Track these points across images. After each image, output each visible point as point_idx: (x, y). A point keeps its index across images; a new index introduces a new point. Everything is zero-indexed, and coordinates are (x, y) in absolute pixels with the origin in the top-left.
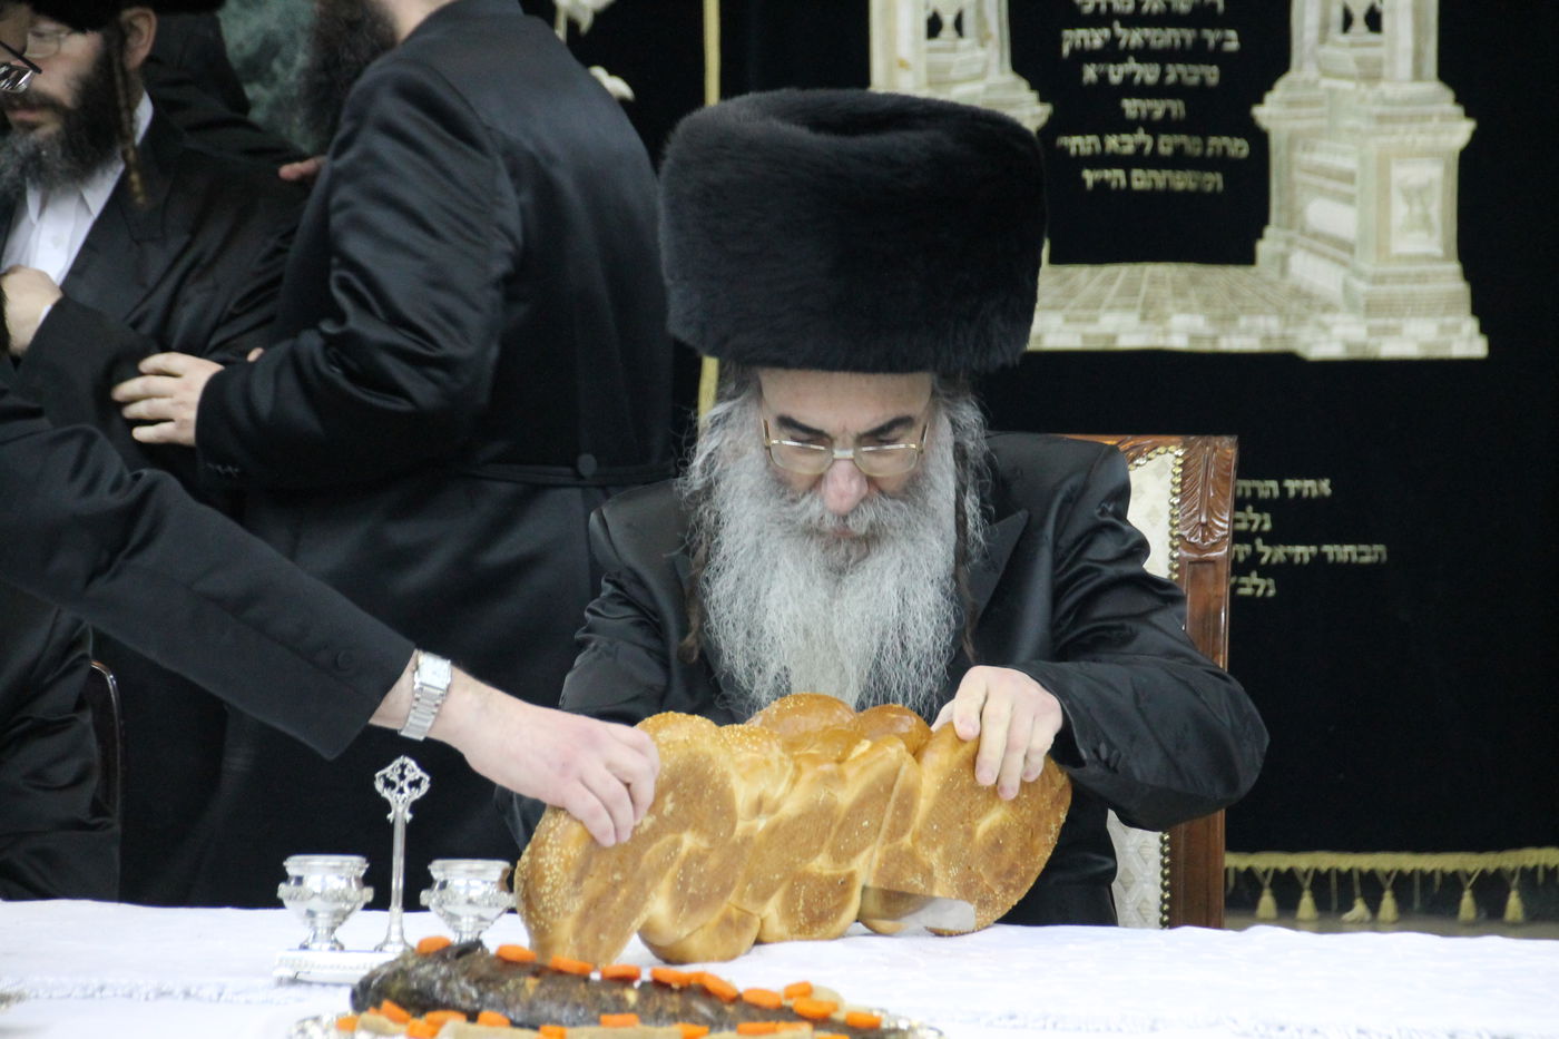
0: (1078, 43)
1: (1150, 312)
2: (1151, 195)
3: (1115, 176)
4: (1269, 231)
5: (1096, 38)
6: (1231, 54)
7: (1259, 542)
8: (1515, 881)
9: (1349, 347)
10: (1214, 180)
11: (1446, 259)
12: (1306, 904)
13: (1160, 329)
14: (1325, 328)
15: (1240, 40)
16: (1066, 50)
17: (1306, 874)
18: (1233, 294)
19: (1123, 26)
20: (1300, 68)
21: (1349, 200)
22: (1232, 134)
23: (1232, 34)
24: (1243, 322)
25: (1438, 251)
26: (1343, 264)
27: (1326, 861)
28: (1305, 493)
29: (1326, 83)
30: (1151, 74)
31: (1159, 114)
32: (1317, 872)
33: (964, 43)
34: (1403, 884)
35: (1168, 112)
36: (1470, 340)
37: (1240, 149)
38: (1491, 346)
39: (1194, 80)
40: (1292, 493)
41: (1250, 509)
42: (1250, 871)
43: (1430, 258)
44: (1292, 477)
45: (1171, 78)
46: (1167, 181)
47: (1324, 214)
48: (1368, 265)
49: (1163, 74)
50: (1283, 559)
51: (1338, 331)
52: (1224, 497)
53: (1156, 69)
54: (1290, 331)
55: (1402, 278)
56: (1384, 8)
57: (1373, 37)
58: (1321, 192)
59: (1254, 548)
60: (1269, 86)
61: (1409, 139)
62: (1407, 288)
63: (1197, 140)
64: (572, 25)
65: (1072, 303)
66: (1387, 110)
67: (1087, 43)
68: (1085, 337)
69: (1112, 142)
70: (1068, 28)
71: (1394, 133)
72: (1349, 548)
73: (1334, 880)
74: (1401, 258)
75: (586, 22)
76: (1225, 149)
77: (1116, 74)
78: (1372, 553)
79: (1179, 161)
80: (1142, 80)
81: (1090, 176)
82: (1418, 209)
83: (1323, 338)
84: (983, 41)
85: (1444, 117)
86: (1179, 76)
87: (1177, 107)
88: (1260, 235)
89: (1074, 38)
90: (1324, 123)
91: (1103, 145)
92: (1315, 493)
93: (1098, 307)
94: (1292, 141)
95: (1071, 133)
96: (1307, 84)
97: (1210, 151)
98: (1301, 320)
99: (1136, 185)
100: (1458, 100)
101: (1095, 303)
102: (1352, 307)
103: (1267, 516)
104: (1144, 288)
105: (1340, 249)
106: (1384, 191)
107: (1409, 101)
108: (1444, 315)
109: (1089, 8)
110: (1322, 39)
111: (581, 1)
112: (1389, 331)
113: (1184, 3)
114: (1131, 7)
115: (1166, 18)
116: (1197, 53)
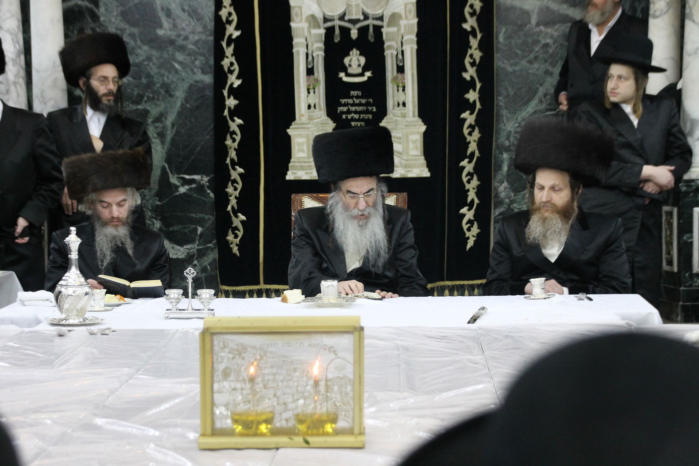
5: (345, 109)
6: (374, 112)
8: (436, 288)
9: (401, 175)
11: (421, 156)
15: (376, 108)
16: (339, 111)
19: (351, 106)
20: (389, 114)
21: (400, 143)
23: (374, 108)
25: (420, 154)
26: (400, 157)
29: (394, 118)
30: (357, 117)
31: (359, 125)
33: (316, 110)
35: (361, 125)
36: (426, 173)
38: (431, 174)
39: (367, 118)
43: (418, 156)
45: (361, 117)
48: (405, 157)
49: (360, 116)
51: (399, 171)
53: (358, 115)
55: (412, 160)
56: (406, 102)
57: (404, 108)
60: (383, 119)
61: (412, 130)
62: (413, 162)
64: (229, 108)
66: (408, 124)
67: (343, 111)
70: (339, 107)
71: (409, 129)
74: (411, 155)
75: (232, 107)
77: (349, 117)
80: (355, 118)
82: (415, 145)
84: (320, 110)
85: (420, 125)
86: (363, 117)
89: (340, 109)
90: (394, 127)
96: (390, 118)
100: (423, 121)
102: (402, 166)
105: (399, 154)
106: (408, 141)
107: (412, 122)
108: (422, 167)
109: (343, 103)
110: (394, 108)
111: (231, 102)
112: (410, 171)
113: (363, 101)
114: (352, 102)
115: (360, 105)
116: (367, 112)
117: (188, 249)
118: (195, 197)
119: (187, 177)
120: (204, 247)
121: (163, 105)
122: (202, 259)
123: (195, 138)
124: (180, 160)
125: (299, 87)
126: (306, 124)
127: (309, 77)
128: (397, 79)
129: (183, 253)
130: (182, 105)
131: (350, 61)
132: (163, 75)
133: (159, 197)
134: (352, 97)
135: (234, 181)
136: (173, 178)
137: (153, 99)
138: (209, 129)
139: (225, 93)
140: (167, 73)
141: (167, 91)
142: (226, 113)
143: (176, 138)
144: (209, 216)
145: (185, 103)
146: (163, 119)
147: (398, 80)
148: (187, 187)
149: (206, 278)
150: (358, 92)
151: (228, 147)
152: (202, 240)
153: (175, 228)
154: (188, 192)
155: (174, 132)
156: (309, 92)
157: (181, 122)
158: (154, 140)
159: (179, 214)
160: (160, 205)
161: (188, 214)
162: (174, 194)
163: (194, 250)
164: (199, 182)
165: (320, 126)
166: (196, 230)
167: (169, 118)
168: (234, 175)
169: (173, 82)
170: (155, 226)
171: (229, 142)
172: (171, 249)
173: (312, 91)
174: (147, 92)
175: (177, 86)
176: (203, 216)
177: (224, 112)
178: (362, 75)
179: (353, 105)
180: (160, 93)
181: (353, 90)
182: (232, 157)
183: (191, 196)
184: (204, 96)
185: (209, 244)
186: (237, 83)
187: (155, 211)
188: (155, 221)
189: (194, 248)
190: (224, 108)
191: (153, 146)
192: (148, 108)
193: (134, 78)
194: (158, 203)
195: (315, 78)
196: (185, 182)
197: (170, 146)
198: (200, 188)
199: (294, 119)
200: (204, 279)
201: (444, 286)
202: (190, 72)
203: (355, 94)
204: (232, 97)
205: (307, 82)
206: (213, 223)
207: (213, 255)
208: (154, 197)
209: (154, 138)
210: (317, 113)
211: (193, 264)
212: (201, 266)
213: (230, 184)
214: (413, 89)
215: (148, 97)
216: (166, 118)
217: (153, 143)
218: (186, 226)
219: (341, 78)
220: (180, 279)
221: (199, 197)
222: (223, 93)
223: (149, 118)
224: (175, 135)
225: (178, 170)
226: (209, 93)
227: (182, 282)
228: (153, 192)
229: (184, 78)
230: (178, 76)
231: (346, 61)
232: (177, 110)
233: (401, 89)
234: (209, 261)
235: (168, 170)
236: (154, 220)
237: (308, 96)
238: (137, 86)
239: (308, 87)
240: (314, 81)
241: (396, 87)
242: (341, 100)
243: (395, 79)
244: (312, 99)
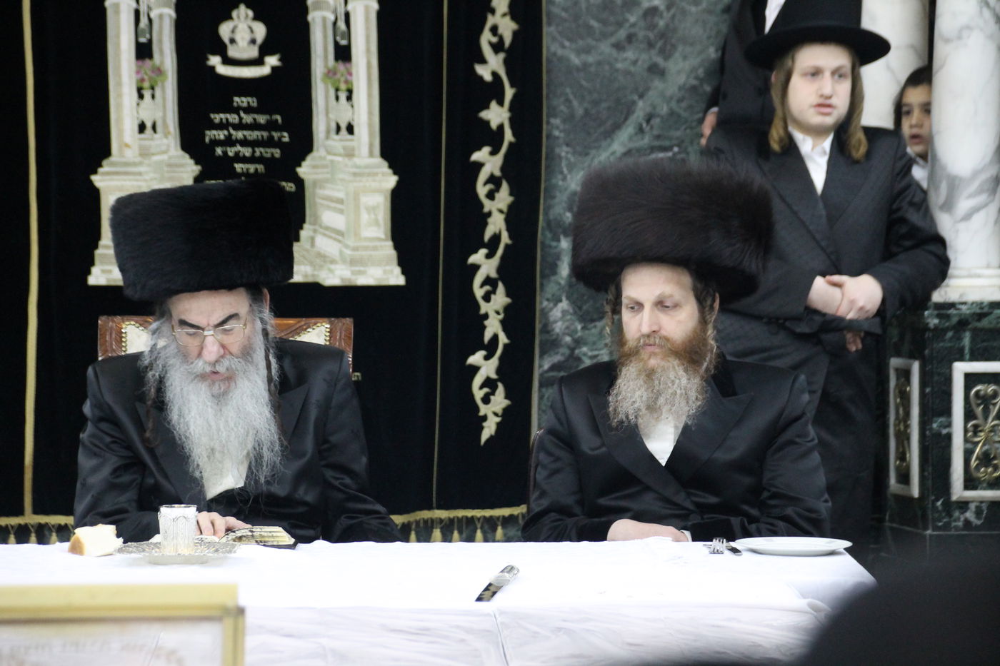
0: (213, 137)
4: (306, 226)
5: (221, 135)
6: (285, 143)
8: (413, 527)
9: (342, 279)
11: (386, 240)
14: (331, 271)
15: (289, 137)
19: (234, 129)
20: (318, 150)
21: (341, 212)
22: (288, 180)
23: (286, 134)
25: (383, 236)
26: (339, 241)
29: (330, 157)
30: (248, 152)
31: (252, 171)
33: (156, 136)
35: (256, 169)
36: (397, 277)
37: (292, 187)
38: (407, 281)
39: (269, 155)
43: (379, 239)
45: (258, 154)
47: (330, 218)
48: (351, 242)
49: (254, 152)
51: (338, 272)
52: (349, 346)
53: (250, 150)
54: (316, 273)
55: (366, 248)
56: (355, 123)
57: (350, 137)
58: (329, 208)
60: (303, 159)
61: (368, 184)
62: (369, 253)
66: (358, 170)
67: (217, 137)
70: (207, 130)
71: (361, 181)
74: (365, 239)
77: (231, 152)
80: (244, 155)
83: (331, 275)
84: (166, 135)
85: (383, 174)
86: (261, 153)
87: (261, 168)
88: (301, 228)
89: (211, 134)
90: (328, 176)
94: (315, 184)
96: (320, 157)
98: (321, 267)
100: (390, 167)
102: (344, 261)
105: (338, 234)
106: (357, 207)
107: (367, 167)
108: (386, 265)
109: (217, 121)
110: (327, 137)
112: (360, 273)
113: (262, 119)
114: (237, 121)
115: (255, 126)
116: (270, 143)
125: (119, 84)
126: (135, 164)
127: (140, 63)
128: (335, 74)
131: (233, 31)
134: (236, 110)
147: (338, 76)
150: (250, 99)
156: (141, 96)
165: (166, 169)
173: (147, 94)
178: (259, 62)
179: (240, 126)
181: (240, 96)
195: (154, 65)
199: (107, 153)
201: (432, 520)
203: (242, 102)
205: (138, 72)
210: (159, 142)
214: (370, 95)
219: (213, 68)
231: (225, 30)
233: (343, 96)
237: (138, 104)
239: (140, 85)
240: (153, 72)
241: (332, 92)
242: (212, 116)
243: (331, 74)
244: (149, 111)
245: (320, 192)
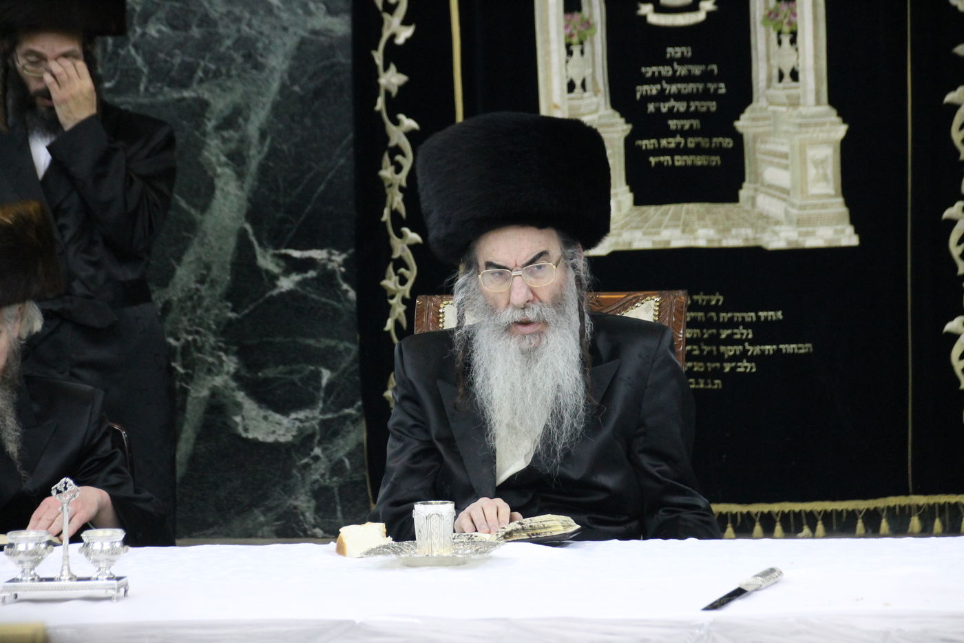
0: (644, 93)
1: (687, 228)
2: (685, 168)
3: (666, 159)
4: (745, 185)
5: (654, 90)
6: (722, 95)
7: (746, 344)
8: (884, 514)
9: (789, 242)
10: (716, 160)
11: (836, 196)
12: (778, 528)
13: (692, 237)
14: (776, 233)
15: (726, 87)
16: (638, 96)
17: (777, 514)
18: (728, 218)
19: (667, 83)
20: (758, 101)
21: (786, 167)
22: (724, 136)
23: (722, 85)
24: (734, 231)
25: (831, 191)
26: (784, 200)
27: (787, 507)
28: (770, 318)
29: (771, 108)
30: (683, 107)
31: (687, 127)
32: (783, 513)
33: (586, 95)
34: (827, 517)
35: (691, 126)
36: (850, 237)
37: (729, 143)
38: (861, 240)
39: (704, 109)
40: (762, 319)
41: (741, 327)
42: (748, 513)
43: (828, 196)
44: (762, 311)
45: (692, 109)
46: (693, 161)
47: (773, 175)
49: (688, 107)
50: (759, 352)
51: (783, 235)
53: (685, 104)
54: (758, 236)
55: (814, 206)
56: (800, 69)
57: (794, 84)
58: (771, 163)
59: (744, 347)
60: (742, 111)
61: (815, 135)
62: (817, 211)
63: (707, 140)
64: (388, 93)
65: (647, 225)
66: (804, 121)
67: (649, 92)
68: (654, 242)
69: (664, 142)
70: (639, 85)
71: (807, 132)
72: (793, 346)
73: (792, 516)
74: (813, 196)
75: (394, 91)
76: (721, 143)
77: (664, 108)
78: (805, 348)
79: (698, 150)
80: (678, 110)
81: (653, 160)
82: (821, 171)
83: (775, 238)
84: (596, 93)
85: (832, 124)
86: (696, 107)
87: (696, 123)
88: (741, 187)
89: (642, 90)
90: (771, 129)
91: (659, 144)
92: (774, 318)
93: (660, 227)
94: (755, 138)
95: (642, 139)
96: (761, 108)
97: (713, 145)
98: (764, 230)
99: (677, 164)
100: (839, 114)
101: (659, 225)
102: (790, 222)
103: (750, 331)
104: (683, 216)
105: (782, 193)
106: (804, 162)
107: (813, 116)
108: (837, 224)
109: (649, 75)
110: (769, 86)
111: (392, 79)
112: (807, 234)
113: (697, 70)
114: (670, 73)
115: (689, 78)
116: (705, 96)
117: (301, 421)
118: (313, 300)
119: (296, 254)
120: (336, 415)
121: (239, 89)
122: (331, 442)
123: (313, 164)
124: (279, 215)
125: (547, 41)
127: (569, 16)
128: (777, 15)
129: (288, 430)
130: (283, 87)
132: (238, 20)
133: (231, 301)
134: (670, 62)
135: (401, 263)
136: (264, 257)
137: (217, 74)
138: (345, 142)
139: (378, 57)
140: (247, 15)
141: (248, 57)
142: (380, 104)
143: (271, 164)
144: (347, 344)
145: (288, 83)
146: (241, 120)
147: (781, 17)
148: (296, 277)
149: (341, 488)
150: (684, 49)
151: (386, 184)
152: (332, 398)
153: (270, 372)
154: (299, 289)
155: (266, 149)
156: (570, 53)
157: (280, 126)
158: (219, 170)
159: (278, 339)
160: (237, 319)
161: (301, 340)
162: (267, 295)
163: (314, 422)
164: (325, 266)
166: (318, 376)
167: (253, 117)
168: (400, 248)
169: (261, 33)
170: (226, 368)
171: (387, 172)
172: (260, 419)
173: (576, 50)
174: (203, 58)
175: (270, 43)
176: (333, 343)
177: (375, 104)
178: (693, 8)
179: (673, 79)
180: (233, 60)
181: (673, 46)
182: (395, 205)
183: (305, 298)
184: (333, 65)
185: (347, 407)
186: (404, 34)
187: (223, 333)
188: (224, 358)
189: (314, 418)
190: (377, 95)
191: (219, 183)
192: (207, 96)
193: (173, 27)
194: (231, 315)
195: (582, 19)
196: (294, 266)
197: (256, 183)
198: (327, 279)
200: (336, 490)
201: (910, 507)
202: (300, 11)
203: (676, 53)
204: (393, 68)
205: (566, 27)
206: (355, 361)
207: (357, 435)
208: (221, 301)
209: (221, 165)
210: (587, 101)
211: (312, 454)
212: (330, 461)
213: (390, 269)
214: (816, 37)
215: (206, 72)
216: (247, 120)
217: (219, 176)
218: (295, 367)
219: (644, 17)
220: (283, 490)
221: (324, 300)
222: (372, 59)
223: (209, 120)
224: (267, 158)
225: (276, 239)
226: (344, 59)
227: (286, 497)
228: (219, 290)
229: (286, 24)
230: (273, 20)
232: (271, 99)
233: (786, 39)
234: (348, 449)
235: (253, 239)
236: (221, 354)
237: (567, 62)
238: (180, 46)
239: (567, 41)
240: (582, 25)
241: (774, 36)
242: (643, 70)
243: (772, 16)
244: (578, 68)
245: (761, 147)
